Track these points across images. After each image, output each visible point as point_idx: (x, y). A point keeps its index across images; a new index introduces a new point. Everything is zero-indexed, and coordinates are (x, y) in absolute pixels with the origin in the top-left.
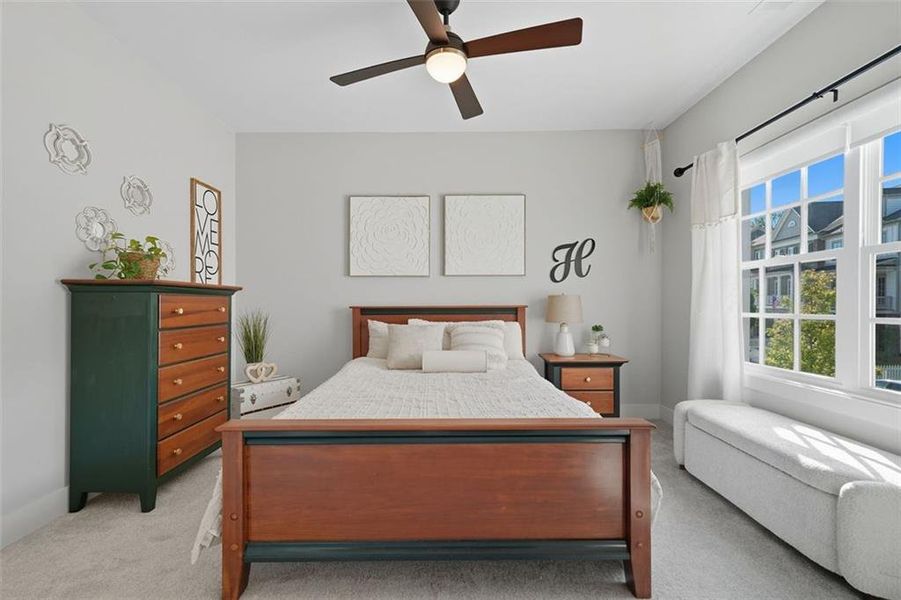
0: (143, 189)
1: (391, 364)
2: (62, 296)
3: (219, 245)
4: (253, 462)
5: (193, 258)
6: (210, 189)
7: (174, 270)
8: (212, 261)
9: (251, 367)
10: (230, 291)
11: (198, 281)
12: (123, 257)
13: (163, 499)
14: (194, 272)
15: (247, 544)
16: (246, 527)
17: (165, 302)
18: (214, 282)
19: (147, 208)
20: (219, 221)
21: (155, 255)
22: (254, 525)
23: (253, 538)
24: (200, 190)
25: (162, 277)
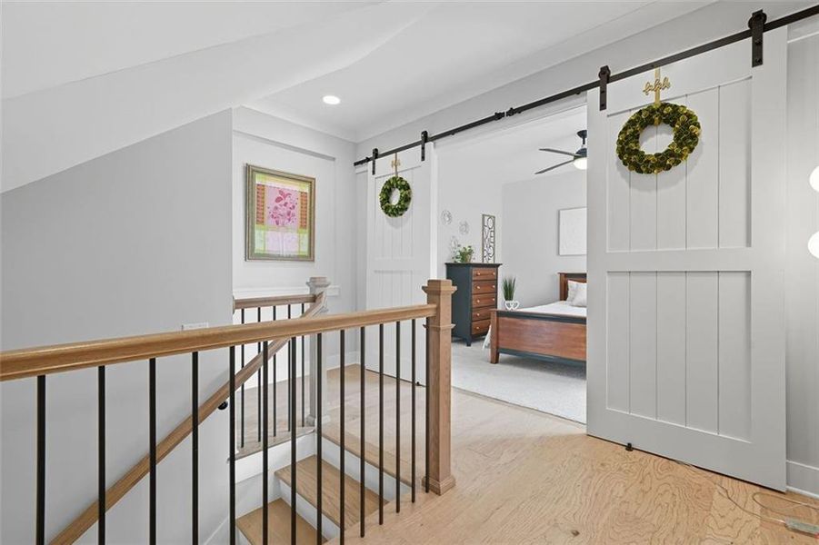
0: (466, 225)
1: (574, 303)
2: (444, 268)
3: (494, 243)
4: (500, 322)
5: (483, 250)
6: (490, 217)
7: (476, 258)
8: (491, 251)
9: (507, 302)
10: (498, 265)
11: (485, 262)
12: (462, 254)
13: (472, 345)
14: (483, 257)
15: (497, 348)
16: (498, 343)
17: (474, 271)
18: (491, 262)
19: (467, 232)
20: (494, 231)
21: (470, 252)
22: (500, 342)
23: (501, 346)
24: (486, 218)
25: (473, 261)
